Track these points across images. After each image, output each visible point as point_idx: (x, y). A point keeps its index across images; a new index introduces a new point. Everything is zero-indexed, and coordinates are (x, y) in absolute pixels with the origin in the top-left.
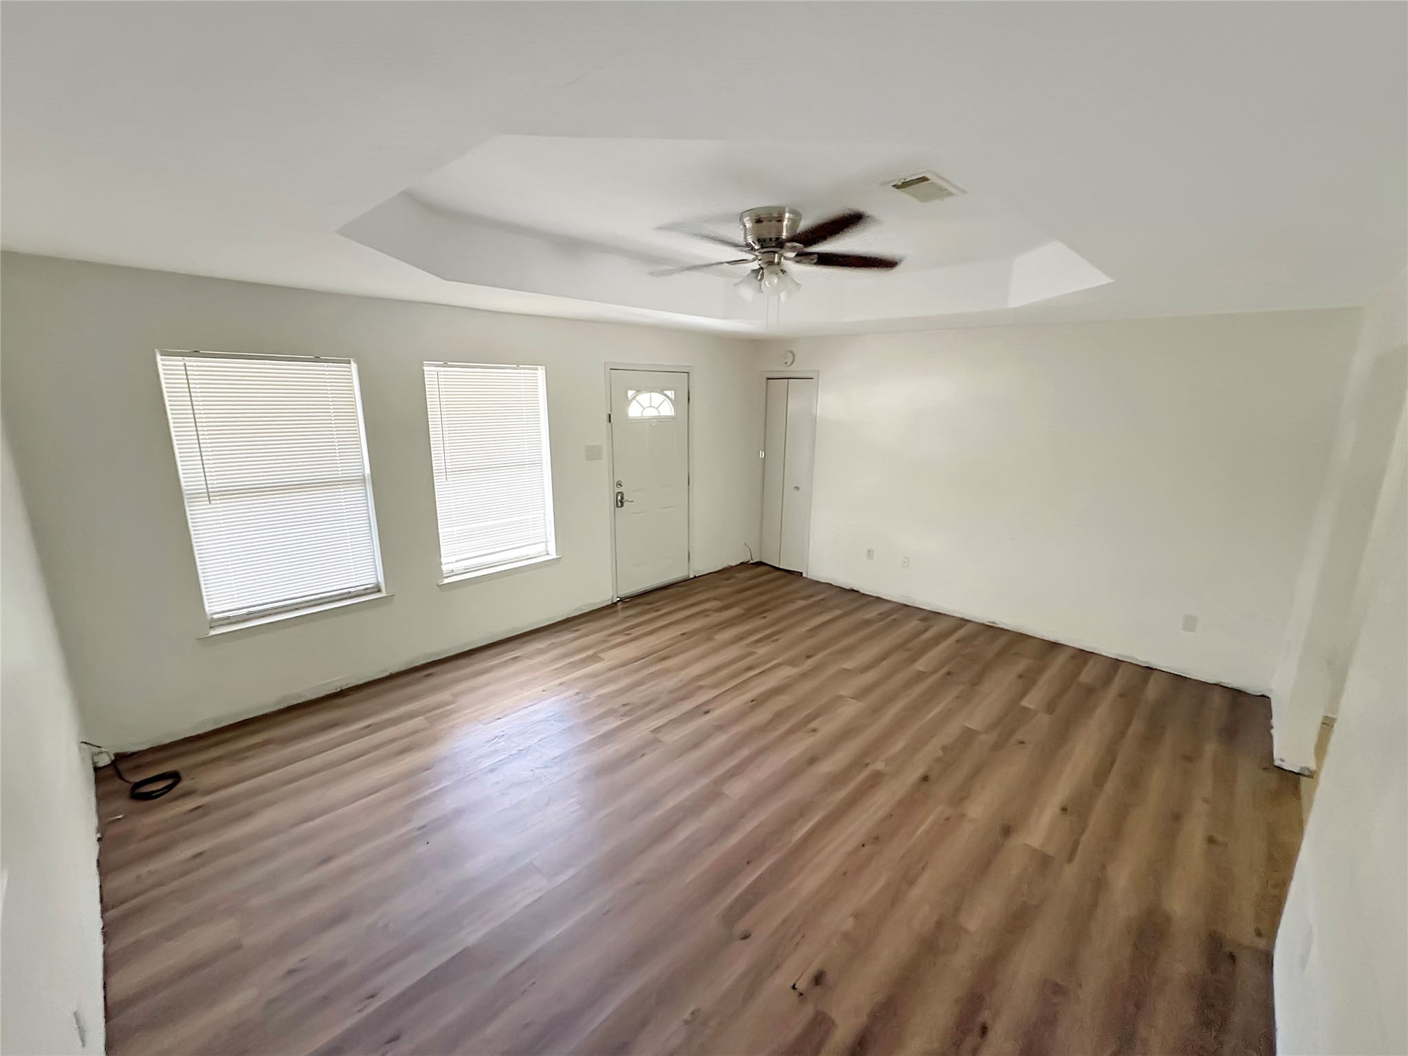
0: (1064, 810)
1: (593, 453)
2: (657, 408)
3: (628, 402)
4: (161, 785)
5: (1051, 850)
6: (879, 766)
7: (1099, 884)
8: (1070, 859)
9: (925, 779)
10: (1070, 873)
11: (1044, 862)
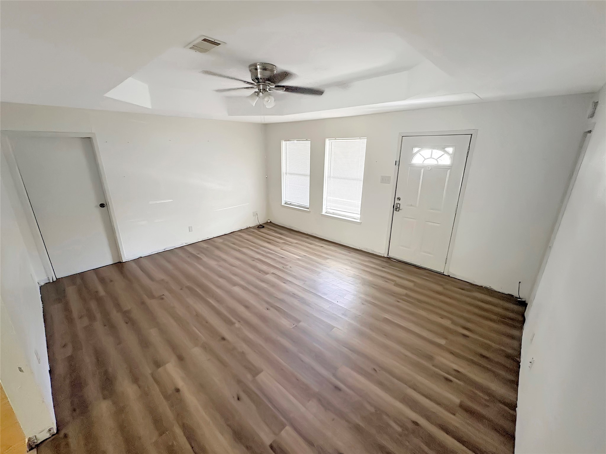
0: (178, 390)
1: (385, 180)
2: (436, 160)
3: (413, 155)
4: (260, 227)
5: (161, 370)
6: (237, 325)
7: (136, 379)
8: (152, 375)
9: (223, 339)
10: (147, 370)
11: (158, 364)
